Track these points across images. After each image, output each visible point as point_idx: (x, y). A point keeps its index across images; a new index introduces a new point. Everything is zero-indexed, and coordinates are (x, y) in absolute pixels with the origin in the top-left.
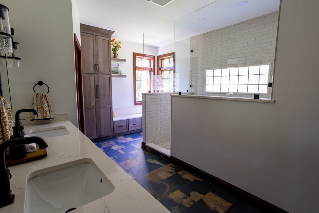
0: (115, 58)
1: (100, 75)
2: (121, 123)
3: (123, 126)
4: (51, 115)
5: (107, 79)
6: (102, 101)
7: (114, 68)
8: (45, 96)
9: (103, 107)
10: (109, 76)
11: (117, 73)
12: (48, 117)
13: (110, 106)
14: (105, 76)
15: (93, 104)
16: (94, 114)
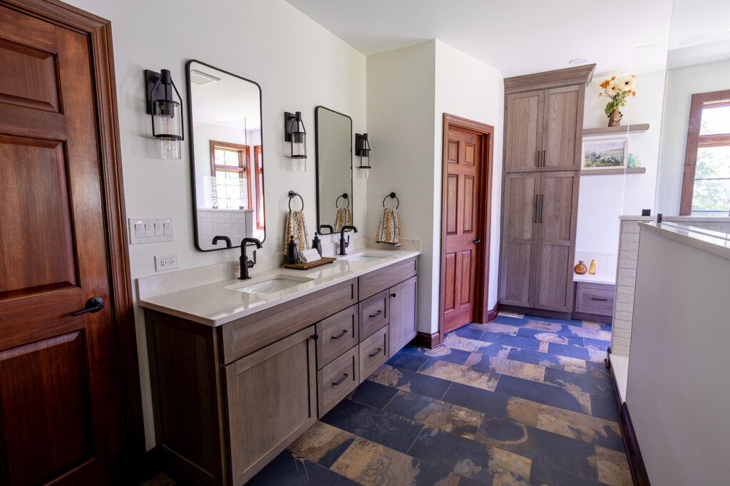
0: (611, 126)
1: (549, 174)
2: (599, 290)
3: (606, 300)
4: (395, 239)
5: (567, 182)
6: (548, 231)
7: (612, 152)
8: (392, 213)
9: (551, 244)
10: (572, 174)
11: (617, 163)
12: (391, 241)
13: (568, 243)
14: (563, 174)
15: (528, 235)
16: (528, 255)
